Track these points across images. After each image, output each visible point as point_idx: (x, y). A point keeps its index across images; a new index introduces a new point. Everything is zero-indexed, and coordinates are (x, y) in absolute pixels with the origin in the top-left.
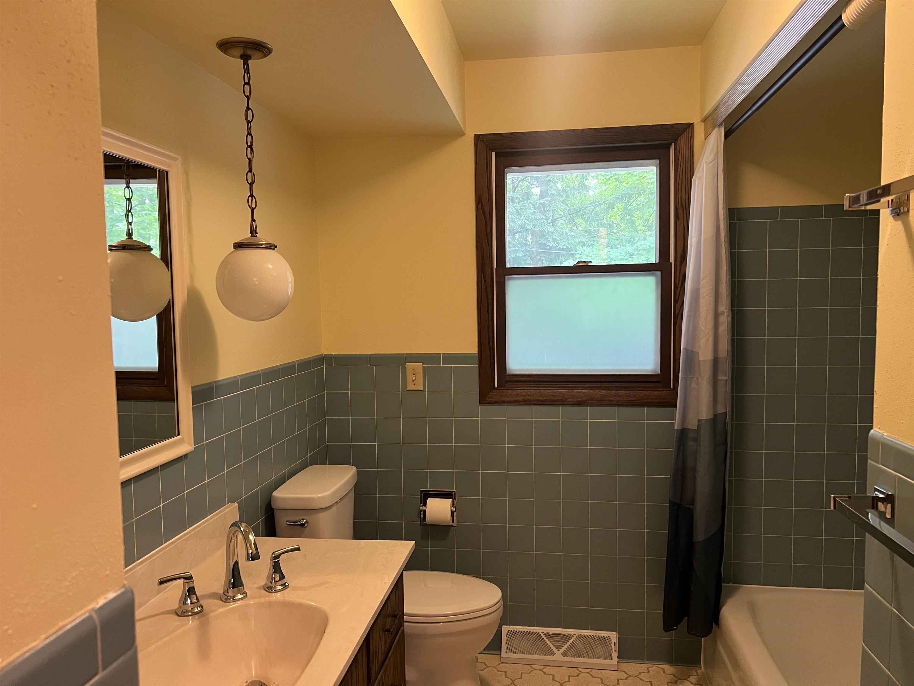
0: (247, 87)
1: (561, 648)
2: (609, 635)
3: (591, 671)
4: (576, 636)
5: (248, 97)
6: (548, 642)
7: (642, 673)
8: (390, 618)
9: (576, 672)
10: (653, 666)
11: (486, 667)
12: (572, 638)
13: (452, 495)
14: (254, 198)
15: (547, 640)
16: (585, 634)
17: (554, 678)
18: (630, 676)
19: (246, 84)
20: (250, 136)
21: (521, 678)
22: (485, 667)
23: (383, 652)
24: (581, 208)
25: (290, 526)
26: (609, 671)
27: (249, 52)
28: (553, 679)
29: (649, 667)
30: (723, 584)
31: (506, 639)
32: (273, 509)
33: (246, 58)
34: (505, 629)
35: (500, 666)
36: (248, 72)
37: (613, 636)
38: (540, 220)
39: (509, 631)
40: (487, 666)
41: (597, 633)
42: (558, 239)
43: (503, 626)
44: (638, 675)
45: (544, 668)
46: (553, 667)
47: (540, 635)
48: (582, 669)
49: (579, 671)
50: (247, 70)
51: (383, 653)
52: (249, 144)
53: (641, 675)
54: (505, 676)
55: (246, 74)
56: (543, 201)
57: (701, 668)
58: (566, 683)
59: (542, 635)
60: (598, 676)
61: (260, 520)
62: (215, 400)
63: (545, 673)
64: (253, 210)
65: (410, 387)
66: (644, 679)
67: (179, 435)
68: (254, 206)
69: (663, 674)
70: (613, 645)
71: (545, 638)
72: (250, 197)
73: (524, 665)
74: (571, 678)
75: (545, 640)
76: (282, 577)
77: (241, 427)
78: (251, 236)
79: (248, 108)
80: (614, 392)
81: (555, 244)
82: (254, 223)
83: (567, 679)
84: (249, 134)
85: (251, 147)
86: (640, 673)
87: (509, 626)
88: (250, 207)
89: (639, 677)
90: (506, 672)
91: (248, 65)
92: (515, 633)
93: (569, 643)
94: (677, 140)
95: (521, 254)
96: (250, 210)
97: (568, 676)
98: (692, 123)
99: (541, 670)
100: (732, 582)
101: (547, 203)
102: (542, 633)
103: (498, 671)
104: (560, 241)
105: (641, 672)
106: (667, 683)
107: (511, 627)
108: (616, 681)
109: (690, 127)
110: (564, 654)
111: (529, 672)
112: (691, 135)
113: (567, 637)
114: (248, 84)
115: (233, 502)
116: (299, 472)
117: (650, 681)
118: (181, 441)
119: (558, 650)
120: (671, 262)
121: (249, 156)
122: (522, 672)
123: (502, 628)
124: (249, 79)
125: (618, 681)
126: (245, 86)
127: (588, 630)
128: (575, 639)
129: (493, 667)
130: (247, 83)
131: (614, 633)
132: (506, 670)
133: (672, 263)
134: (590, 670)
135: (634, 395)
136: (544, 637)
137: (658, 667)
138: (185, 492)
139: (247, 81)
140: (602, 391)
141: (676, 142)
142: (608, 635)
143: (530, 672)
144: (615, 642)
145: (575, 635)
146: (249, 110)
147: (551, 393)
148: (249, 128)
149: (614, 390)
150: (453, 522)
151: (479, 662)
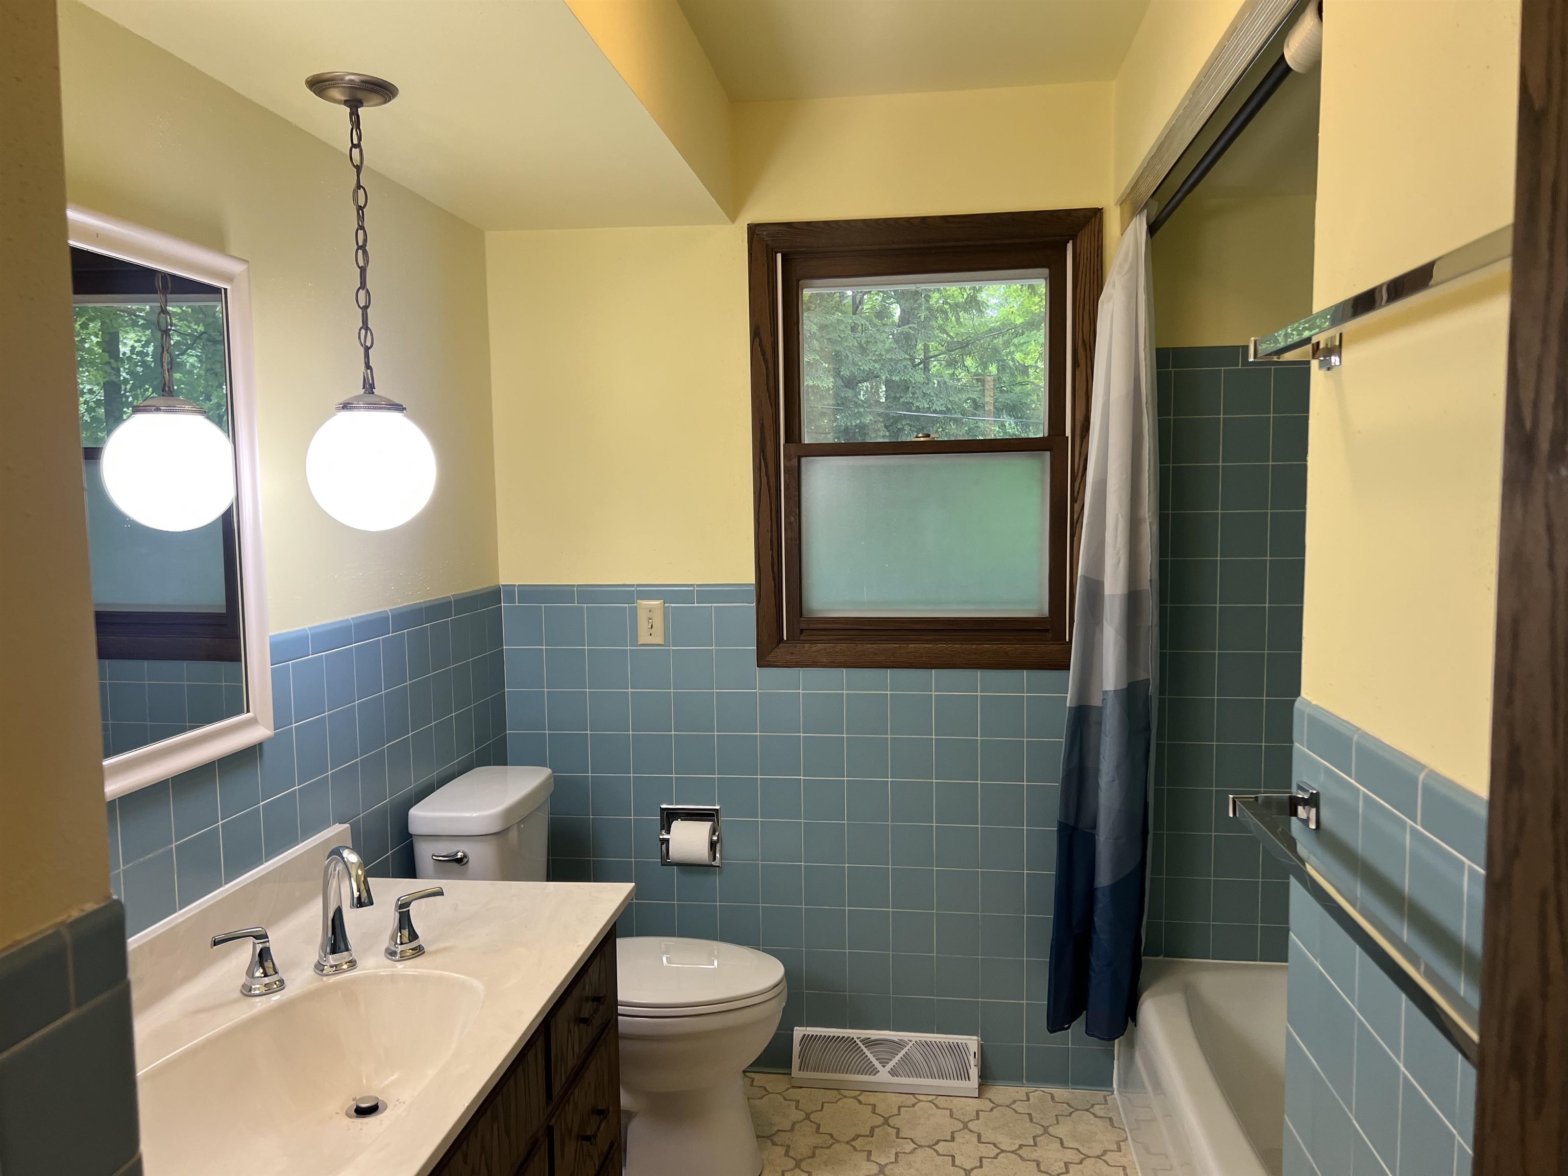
0: (356, 152)
1: (888, 1063)
2: (966, 1041)
3: (936, 1098)
4: (912, 1043)
5: (358, 168)
6: (868, 1053)
7: (1017, 1102)
8: (590, 1003)
9: (912, 1100)
10: (1037, 1090)
11: (766, 1093)
12: (905, 1047)
13: (712, 815)
14: (369, 332)
15: (865, 1050)
16: (928, 1040)
17: (875, 1110)
18: (998, 1106)
19: (354, 146)
20: (362, 231)
21: (821, 1110)
22: (764, 1093)
23: (575, 1055)
24: (969, 341)
25: (438, 862)
26: (964, 1098)
27: (360, 95)
28: (874, 1112)
29: (1029, 1091)
30: (1143, 958)
31: (800, 1048)
32: (411, 836)
33: (354, 104)
34: (799, 1032)
35: (789, 1091)
36: (358, 127)
37: (972, 1043)
38: (900, 362)
39: (805, 1035)
40: (768, 1091)
41: (947, 1038)
42: (932, 394)
43: (795, 1028)
44: (1010, 1105)
45: (859, 1095)
46: (874, 1093)
47: (855, 1042)
48: (922, 1096)
49: (916, 1098)
50: (356, 123)
51: (575, 1057)
52: (360, 244)
53: (1016, 1104)
54: (796, 1107)
55: (354, 130)
56: (906, 328)
57: (1113, 1093)
58: (894, 1118)
59: (858, 1041)
60: (945, 1106)
61: (390, 853)
62: (310, 656)
63: (860, 1102)
64: (367, 349)
65: (644, 638)
66: (1020, 1110)
67: (248, 711)
68: (368, 344)
69: (1052, 1103)
70: (971, 1058)
71: (863, 1047)
72: (363, 330)
73: (827, 1091)
74: (902, 1109)
75: (862, 1050)
76: (413, 936)
77: (356, 702)
78: (365, 393)
79: (359, 186)
80: (974, 646)
81: (928, 404)
82: (369, 371)
83: (895, 1111)
84: (361, 227)
85: (363, 248)
86: (1014, 1102)
87: (804, 1028)
88: (362, 345)
89: (1011, 1108)
90: (798, 1102)
91: (358, 116)
92: (813, 1038)
93: (901, 1055)
94: (1076, 237)
95: (869, 419)
96: (362, 350)
97: (897, 1106)
98: (1101, 208)
99: (855, 1098)
100: (1162, 955)
101: (912, 332)
102: (858, 1038)
103: (785, 1099)
104: (934, 398)
105: (1016, 1099)
106: (1056, 1116)
107: (808, 1028)
108: (975, 1114)
109: (1098, 215)
110: (893, 1073)
111: (835, 1100)
112: (1099, 227)
113: (900, 1045)
114: (358, 146)
115: (342, 822)
116: (458, 777)
117: (1028, 1114)
118: (253, 722)
119: (884, 1066)
120: (1067, 435)
121: (361, 264)
122: (824, 1100)
123: (793, 1031)
124: (360, 139)
125: (978, 1114)
126: (353, 149)
127: (933, 1033)
128: (911, 1047)
129: (778, 1093)
130: (356, 144)
131: (975, 1038)
132: (798, 1098)
133: (1068, 437)
134: (935, 1096)
135: (1006, 652)
136: (860, 1044)
137: (1043, 1091)
138: (259, 803)
139: (355, 141)
140: (955, 646)
141: (1075, 238)
142: (964, 1042)
143: (837, 1101)
144: (975, 1053)
145: (911, 1041)
146: (360, 189)
147: (872, 650)
148: (361, 218)
149: (974, 644)
150: (714, 859)
151: (755, 1086)
